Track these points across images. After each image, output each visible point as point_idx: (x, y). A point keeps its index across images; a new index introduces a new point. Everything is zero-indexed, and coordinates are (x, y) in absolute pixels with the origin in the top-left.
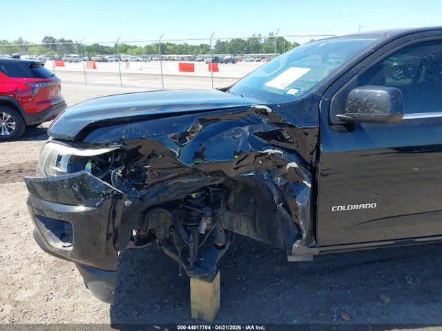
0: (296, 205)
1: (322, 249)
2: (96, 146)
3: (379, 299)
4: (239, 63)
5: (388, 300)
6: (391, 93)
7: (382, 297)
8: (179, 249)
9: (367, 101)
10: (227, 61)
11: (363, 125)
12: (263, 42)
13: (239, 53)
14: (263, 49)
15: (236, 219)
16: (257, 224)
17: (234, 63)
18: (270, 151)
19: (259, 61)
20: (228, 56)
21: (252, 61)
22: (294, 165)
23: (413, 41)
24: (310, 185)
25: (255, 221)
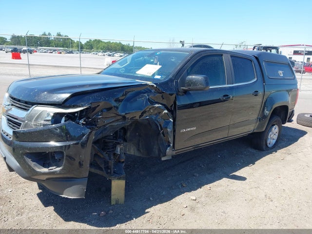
0: (167, 130)
1: (177, 151)
2: (74, 107)
3: (194, 175)
4: (35, 53)
5: (198, 175)
6: (205, 78)
7: (195, 174)
8: (103, 166)
9: (195, 81)
10: (25, 52)
11: (190, 92)
12: (53, 38)
13: (33, 46)
14: (53, 44)
15: (128, 146)
16: (140, 146)
17: (31, 53)
18: (157, 105)
19: (52, 53)
20: (25, 48)
21: (45, 52)
22: (166, 111)
23: (203, 55)
24: (172, 121)
25: (139, 145)
